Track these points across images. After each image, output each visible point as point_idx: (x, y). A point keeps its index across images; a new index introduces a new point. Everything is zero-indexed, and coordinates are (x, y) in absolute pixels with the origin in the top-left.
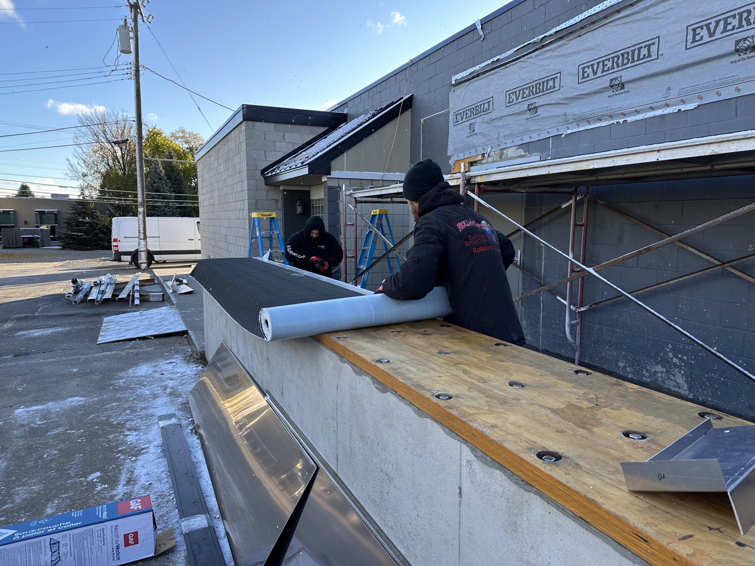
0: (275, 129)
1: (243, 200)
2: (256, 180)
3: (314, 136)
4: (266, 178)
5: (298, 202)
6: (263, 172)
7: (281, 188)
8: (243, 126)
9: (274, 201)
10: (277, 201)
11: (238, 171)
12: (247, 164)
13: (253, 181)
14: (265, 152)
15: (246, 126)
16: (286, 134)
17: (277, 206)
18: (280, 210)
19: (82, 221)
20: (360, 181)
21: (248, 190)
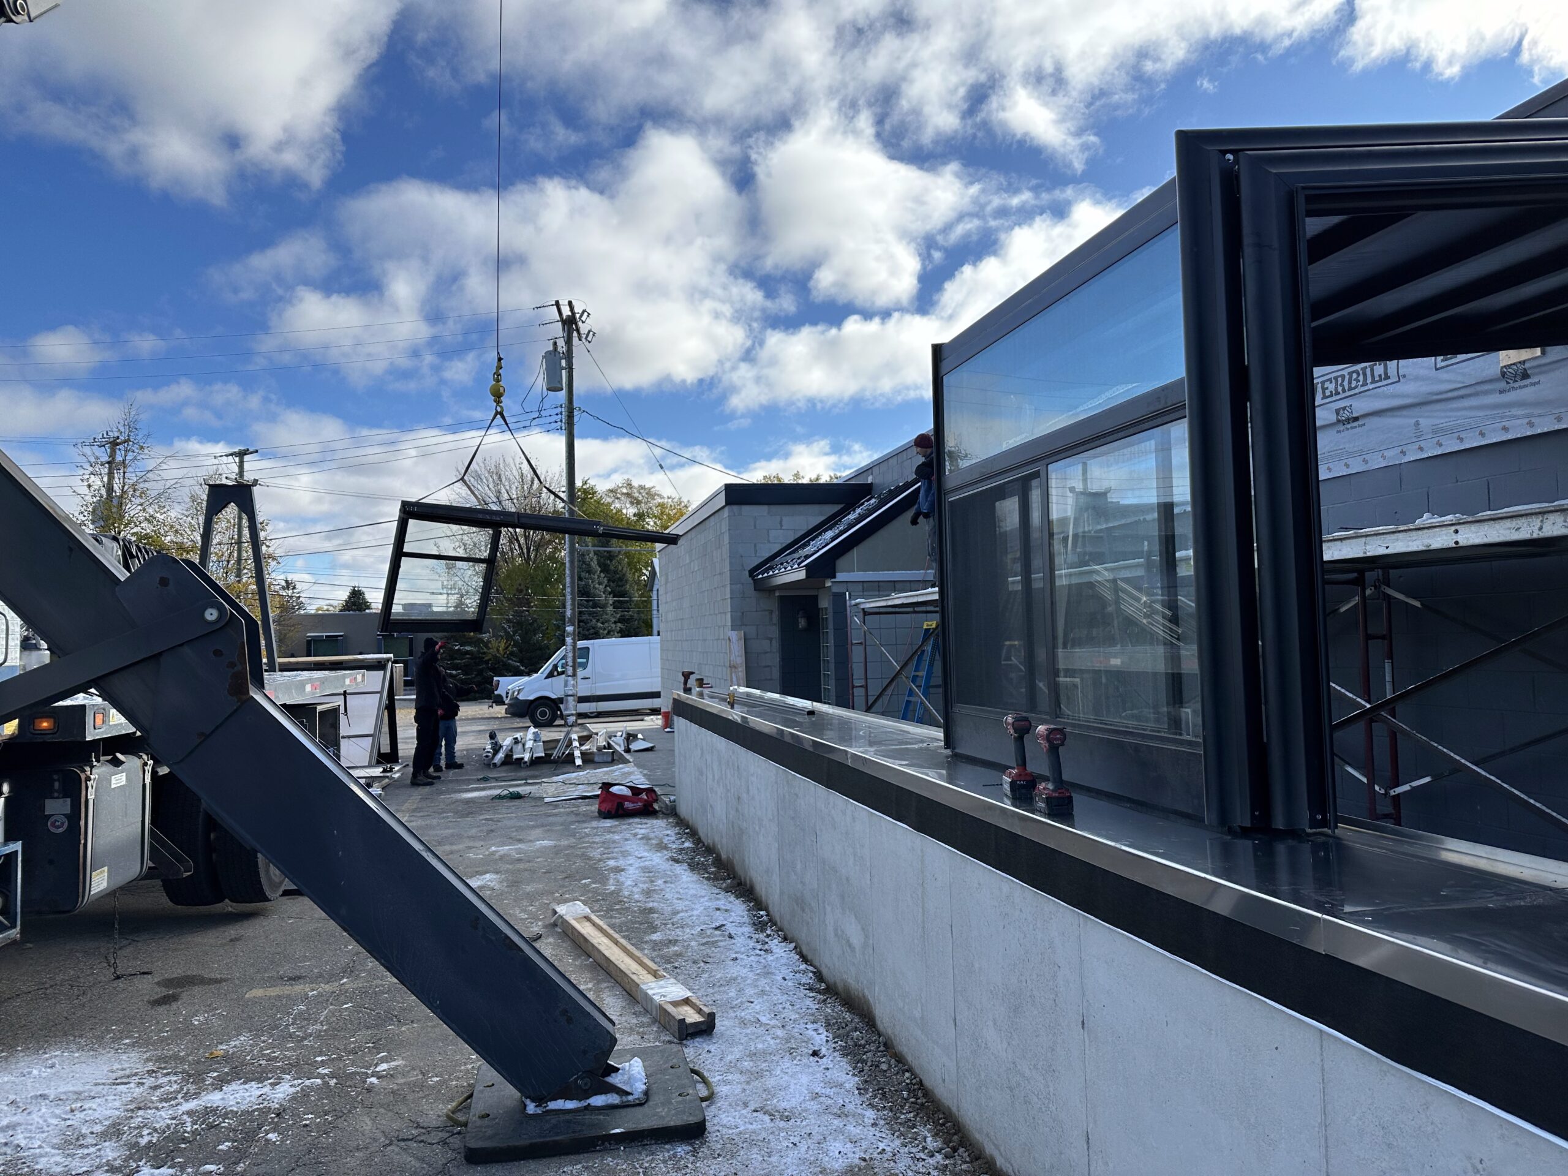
0: (769, 513)
1: (725, 613)
2: (743, 584)
3: (822, 518)
4: (756, 582)
5: (801, 613)
6: (752, 572)
7: (777, 594)
8: (726, 512)
9: (767, 613)
10: (771, 612)
11: (718, 572)
12: (731, 563)
13: (738, 586)
14: (755, 546)
15: (729, 512)
16: (784, 518)
17: (771, 619)
18: (775, 624)
19: (459, 650)
20: (877, 584)
21: (731, 598)
